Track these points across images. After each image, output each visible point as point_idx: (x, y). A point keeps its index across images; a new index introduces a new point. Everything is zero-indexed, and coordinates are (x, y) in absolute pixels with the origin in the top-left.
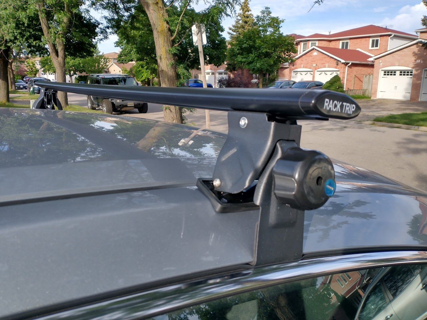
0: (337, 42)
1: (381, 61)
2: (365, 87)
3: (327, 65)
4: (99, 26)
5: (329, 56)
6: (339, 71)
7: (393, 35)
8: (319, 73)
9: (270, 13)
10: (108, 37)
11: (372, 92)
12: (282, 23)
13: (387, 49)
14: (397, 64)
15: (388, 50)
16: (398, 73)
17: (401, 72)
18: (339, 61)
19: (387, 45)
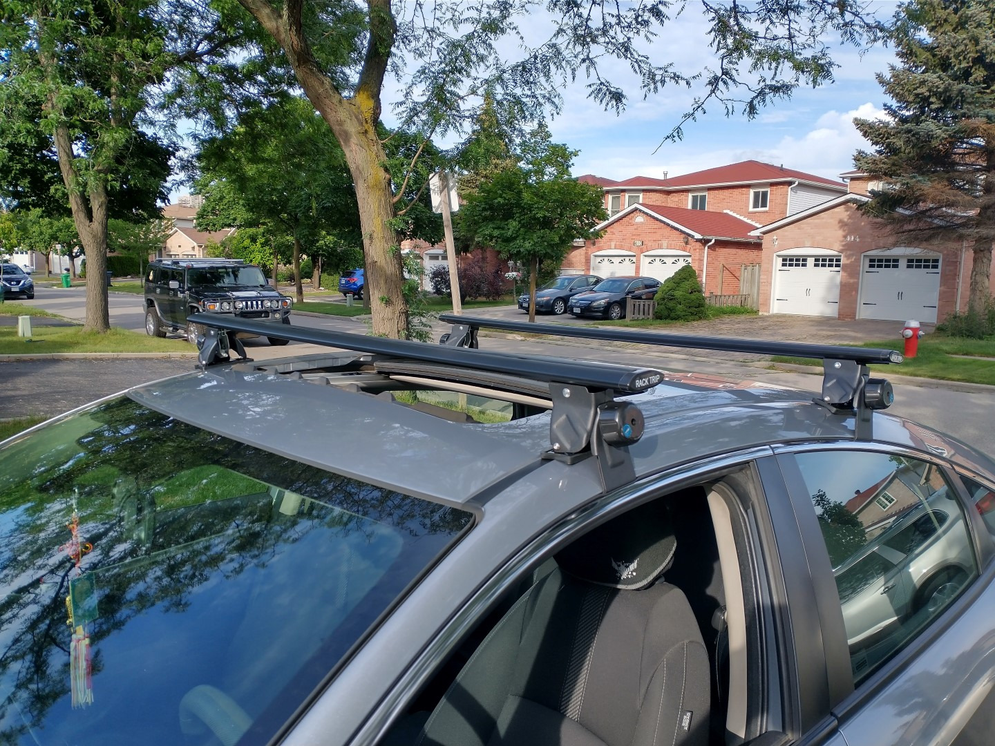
0: (683, 196)
1: (775, 238)
2: (744, 290)
3: (665, 243)
4: (178, 154)
5: (668, 225)
6: (690, 256)
7: (797, 183)
8: (650, 259)
9: (550, 136)
11: (761, 301)
12: (574, 157)
13: (785, 213)
14: (808, 244)
15: (787, 216)
16: (811, 261)
17: (817, 260)
18: (689, 235)
19: (786, 204)
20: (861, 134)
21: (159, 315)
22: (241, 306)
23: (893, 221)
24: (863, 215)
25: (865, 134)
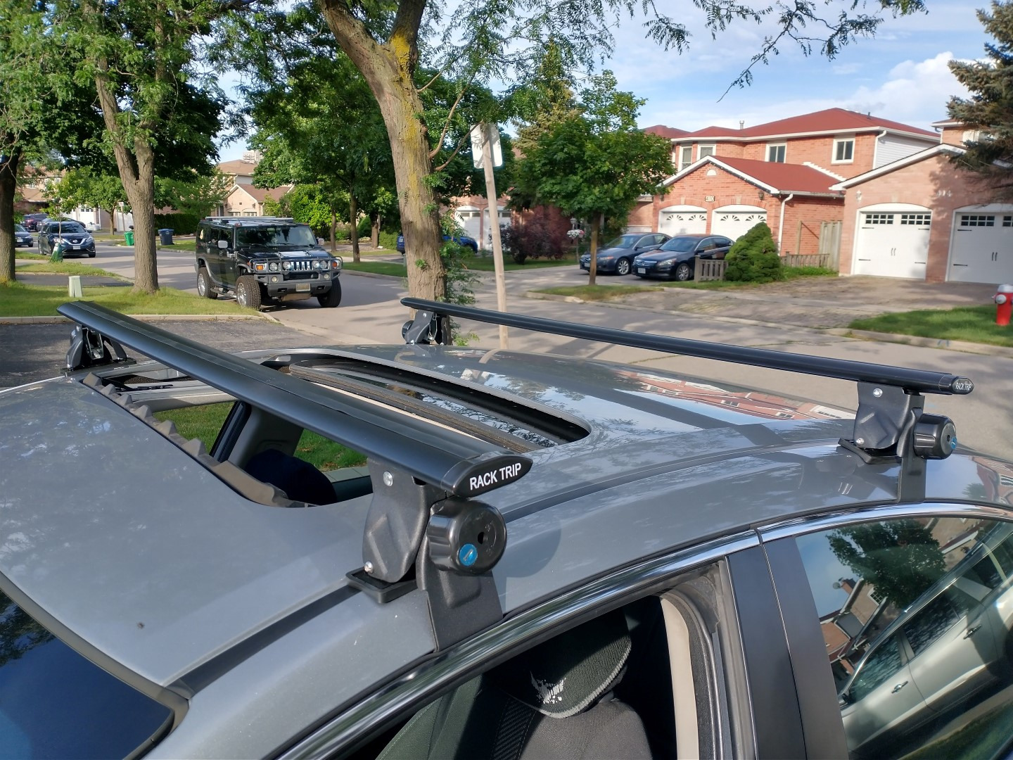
0: (760, 147)
1: (859, 192)
2: (824, 248)
3: (738, 199)
4: (227, 108)
5: (742, 179)
6: (765, 213)
7: (885, 133)
8: (722, 216)
9: (615, 84)
10: (246, 132)
11: (842, 259)
12: (640, 107)
13: (872, 165)
14: (894, 199)
15: (874, 168)
16: (897, 219)
17: (904, 217)
18: (765, 190)
19: (873, 156)
20: (957, 78)
21: (210, 275)
22: (289, 266)
23: (988, 174)
24: (956, 168)
25: (962, 79)
